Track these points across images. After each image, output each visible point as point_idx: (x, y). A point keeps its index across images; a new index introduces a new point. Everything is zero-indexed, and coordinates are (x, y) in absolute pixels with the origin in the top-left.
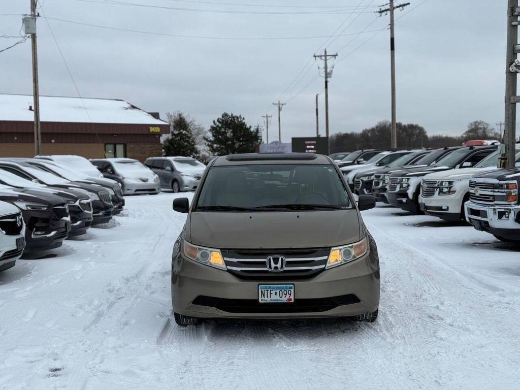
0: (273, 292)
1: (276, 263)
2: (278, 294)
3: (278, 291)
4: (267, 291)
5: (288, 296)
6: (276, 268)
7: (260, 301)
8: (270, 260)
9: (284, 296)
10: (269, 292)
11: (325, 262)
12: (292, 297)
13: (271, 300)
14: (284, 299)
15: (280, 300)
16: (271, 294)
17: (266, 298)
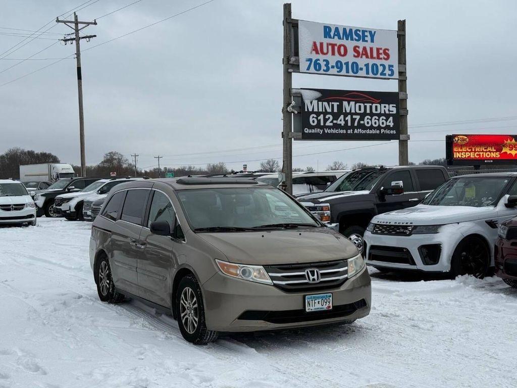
0: (316, 301)
1: (313, 275)
2: (320, 303)
3: (320, 300)
4: (312, 300)
5: (328, 303)
6: (314, 280)
7: (307, 310)
8: (307, 272)
9: (325, 304)
10: (313, 301)
11: (346, 272)
12: (331, 305)
13: (315, 309)
14: (325, 307)
15: (321, 308)
16: (315, 303)
17: (311, 308)
